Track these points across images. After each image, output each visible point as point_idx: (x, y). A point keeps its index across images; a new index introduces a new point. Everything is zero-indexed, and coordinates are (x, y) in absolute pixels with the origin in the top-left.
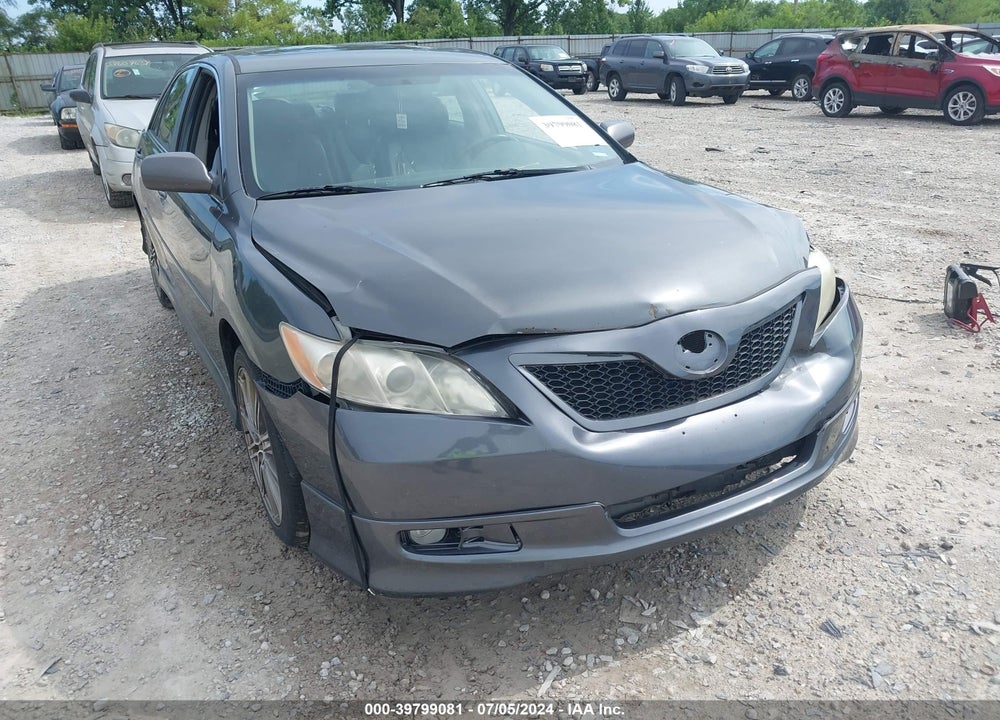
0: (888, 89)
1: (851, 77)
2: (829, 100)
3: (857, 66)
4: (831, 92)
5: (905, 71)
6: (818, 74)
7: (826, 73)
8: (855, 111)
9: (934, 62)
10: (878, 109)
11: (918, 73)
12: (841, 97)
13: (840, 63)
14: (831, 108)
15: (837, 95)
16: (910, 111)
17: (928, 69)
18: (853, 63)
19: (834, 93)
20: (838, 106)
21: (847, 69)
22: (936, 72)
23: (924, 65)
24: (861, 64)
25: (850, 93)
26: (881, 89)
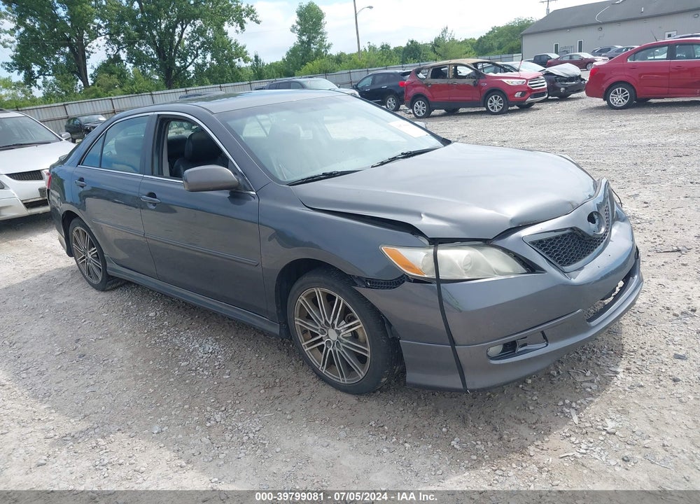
0: (451, 98)
1: (427, 93)
2: (417, 108)
3: (430, 86)
4: (417, 103)
5: (459, 87)
6: (407, 93)
7: (411, 93)
8: (433, 113)
9: (475, 80)
10: (443, 111)
11: (466, 87)
12: (423, 106)
13: (420, 86)
14: (419, 113)
15: (421, 105)
16: (461, 110)
17: (472, 84)
18: (427, 85)
19: (419, 104)
20: (423, 111)
21: (424, 88)
22: (476, 85)
23: (470, 82)
24: (432, 85)
25: (428, 103)
26: (447, 98)
